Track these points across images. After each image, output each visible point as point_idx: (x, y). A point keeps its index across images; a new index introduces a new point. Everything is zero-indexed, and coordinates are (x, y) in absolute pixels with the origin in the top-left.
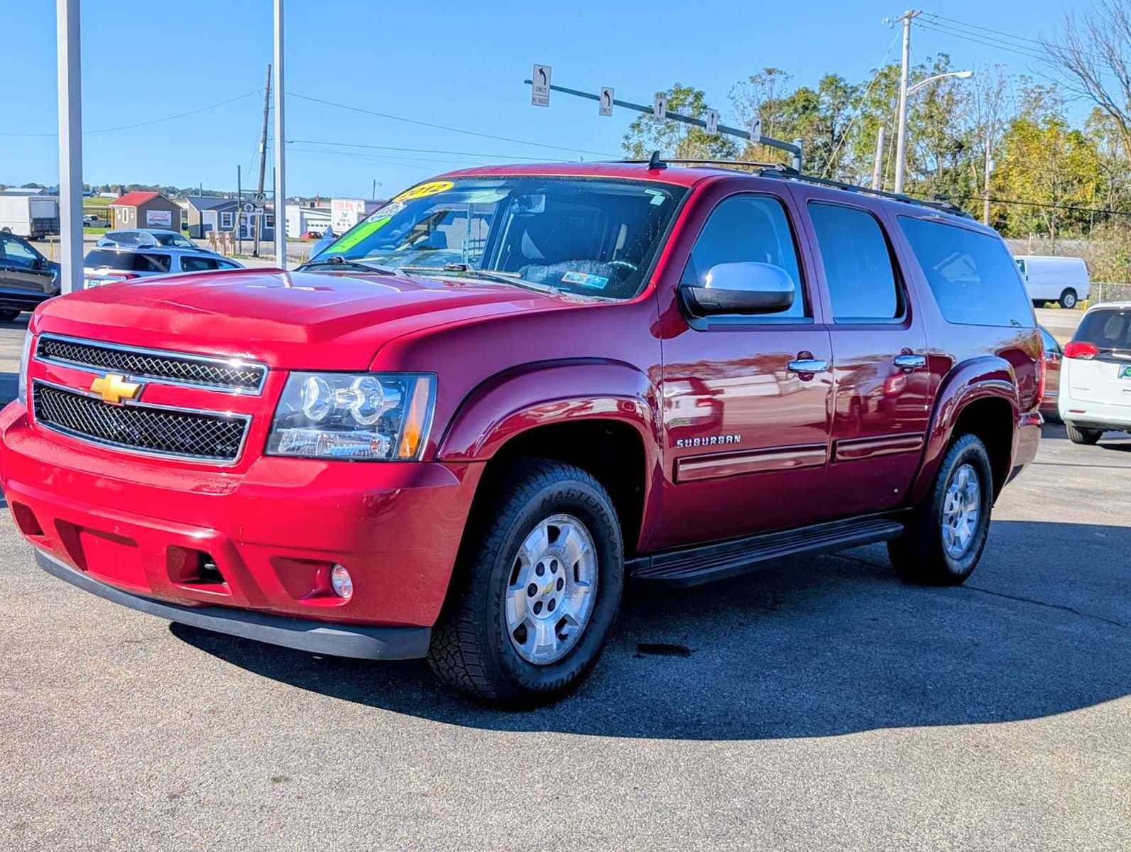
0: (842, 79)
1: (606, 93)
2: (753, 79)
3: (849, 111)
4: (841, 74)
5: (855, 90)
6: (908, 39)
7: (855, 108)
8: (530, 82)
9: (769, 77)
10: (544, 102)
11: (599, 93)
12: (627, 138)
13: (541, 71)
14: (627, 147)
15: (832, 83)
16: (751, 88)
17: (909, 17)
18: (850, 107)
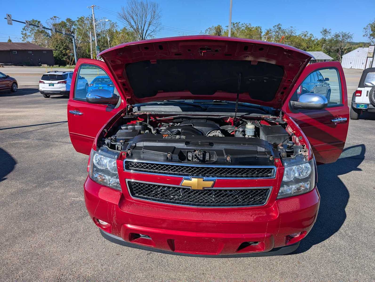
0: (71, 19)
1: (27, 22)
2: (51, 19)
3: (74, 27)
4: (70, 18)
5: (74, 22)
6: (94, 12)
7: (75, 26)
8: (6, 19)
9: (55, 18)
10: (11, 24)
11: (25, 22)
12: (22, 32)
13: (8, 15)
14: (23, 34)
15: (69, 20)
16: (51, 21)
17: (93, 7)
18: (74, 26)
